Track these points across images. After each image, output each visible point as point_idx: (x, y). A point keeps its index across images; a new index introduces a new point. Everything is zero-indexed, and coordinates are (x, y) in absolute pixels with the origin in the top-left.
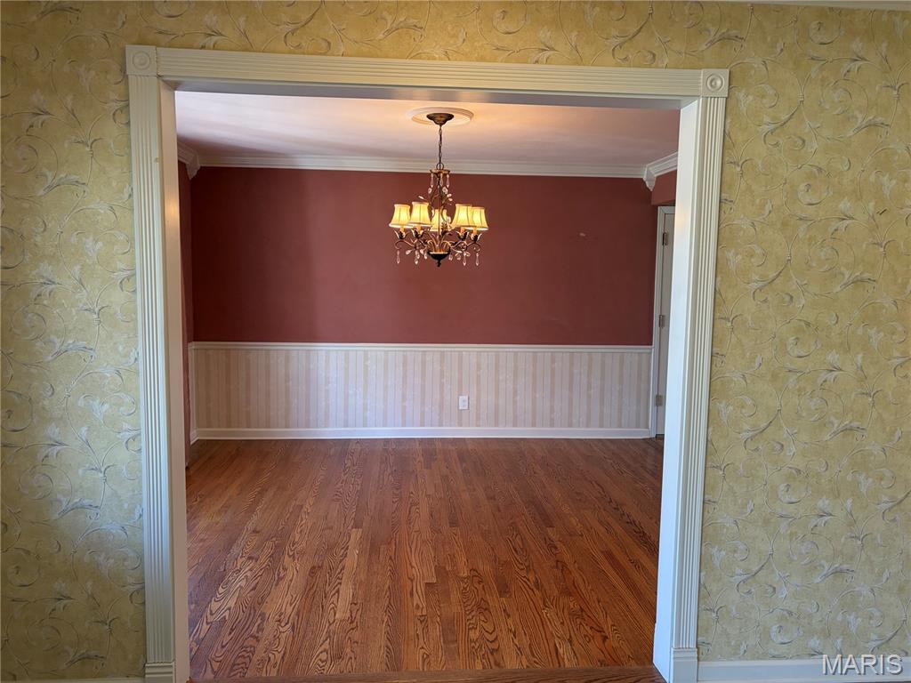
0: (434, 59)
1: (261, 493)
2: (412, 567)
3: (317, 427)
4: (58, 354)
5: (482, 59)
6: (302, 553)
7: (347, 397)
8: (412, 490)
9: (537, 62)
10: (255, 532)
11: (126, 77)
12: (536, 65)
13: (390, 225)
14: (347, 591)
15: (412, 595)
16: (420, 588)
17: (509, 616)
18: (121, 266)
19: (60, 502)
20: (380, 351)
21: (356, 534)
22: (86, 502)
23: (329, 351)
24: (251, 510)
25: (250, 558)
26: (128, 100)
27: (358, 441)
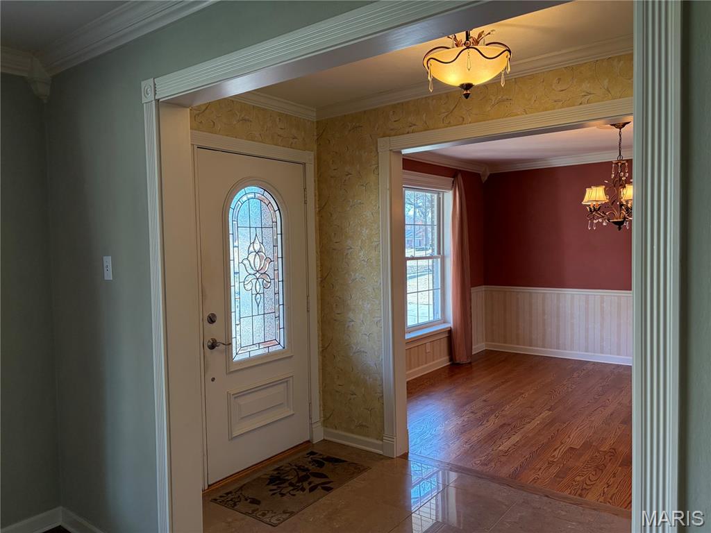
0: (518, 115)
1: (503, 383)
2: (569, 437)
3: (565, 349)
4: (353, 280)
5: (546, 109)
6: (504, 416)
7: (587, 330)
8: (610, 398)
9: (581, 104)
10: (485, 401)
11: (378, 153)
12: (581, 106)
13: (583, 203)
14: (515, 438)
15: (555, 450)
16: (564, 448)
17: (614, 477)
18: (375, 239)
19: (353, 348)
20: (614, 296)
21: (546, 414)
22: (362, 349)
23: (574, 294)
24: (491, 390)
25: (472, 412)
26: (378, 164)
27: (594, 363)
